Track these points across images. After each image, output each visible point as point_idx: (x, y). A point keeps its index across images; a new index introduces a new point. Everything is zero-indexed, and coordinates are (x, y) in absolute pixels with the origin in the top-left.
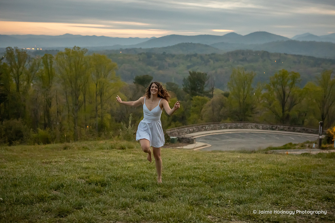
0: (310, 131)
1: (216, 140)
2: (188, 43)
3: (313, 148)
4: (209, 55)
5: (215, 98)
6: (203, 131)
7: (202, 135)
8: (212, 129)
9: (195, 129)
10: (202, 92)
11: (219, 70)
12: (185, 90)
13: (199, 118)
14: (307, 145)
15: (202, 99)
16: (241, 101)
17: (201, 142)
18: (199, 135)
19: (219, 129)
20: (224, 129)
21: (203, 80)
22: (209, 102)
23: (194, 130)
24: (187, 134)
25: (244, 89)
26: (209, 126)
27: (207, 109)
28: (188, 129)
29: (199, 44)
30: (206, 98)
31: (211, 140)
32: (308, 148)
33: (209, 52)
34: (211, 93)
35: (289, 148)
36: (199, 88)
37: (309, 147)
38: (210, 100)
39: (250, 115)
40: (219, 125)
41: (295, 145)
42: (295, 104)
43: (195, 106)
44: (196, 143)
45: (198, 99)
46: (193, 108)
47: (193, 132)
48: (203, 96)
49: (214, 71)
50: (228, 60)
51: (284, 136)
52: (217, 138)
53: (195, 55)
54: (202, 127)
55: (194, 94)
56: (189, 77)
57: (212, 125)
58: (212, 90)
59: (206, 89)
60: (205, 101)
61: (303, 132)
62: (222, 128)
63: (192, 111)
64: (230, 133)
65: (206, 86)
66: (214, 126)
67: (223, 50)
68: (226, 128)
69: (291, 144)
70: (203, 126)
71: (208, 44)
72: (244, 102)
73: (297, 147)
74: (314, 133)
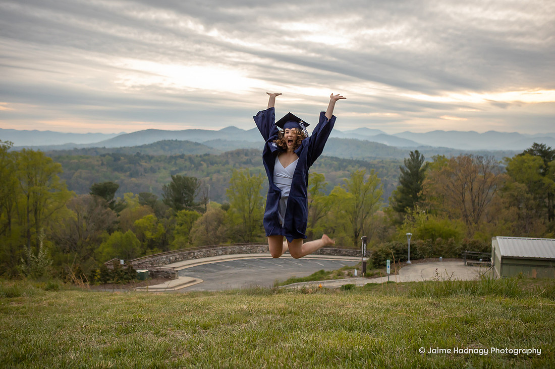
0: (344, 253)
1: (210, 272)
2: (172, 140)
3: (355, 276)
4: (201, 156)
5: (208, 212)
6: (191, 259)
7: (189, 265)
8: (204, 256)
9: (178, 257)
10: (190, 205)
11: (215, 177)
12: (166, 202)
13: (187, 242)
14: (346, 272)
15: (191, 215)
16: (246, 215)
17: (187, 276)
18: (184, 266)
19: (214, 256)
20: (222, 254)
21: (192, 188)
22: (201, 219)
23: (176, 258)
24: (166, 264)
25: (249, 199)
26: (200, 251)
27: (198, 228)
28: (167, 257)
29: (187, 142)
30: (196, 212)
31: (203, 271)
32: (348, 277)
33: (201, 152)
34: (203, 206)
35: (320, 279)
36: (186, 199)
37: (348, 275)
38: (202, 215)
39: (258, 235)
40: (215, 249)
41: (329, 273)
42: (320, 218)
43: (181, 225)
44: (180, 277)
45: (186, 215)
46: (177, 227)
47: (176, 261)
48: (192, 210)
49: (208, 178)
50: (227, 163)
51: (309, 262)
52: (212, 270)
53: (182, 157)
54: (190, 253)
55: (179, 208)
56: (172, 183)
57: (204, 250)
58: (205, 201)
59: (196, 201)
60: (195, 218)
61: (334, 255)
62: (220, 253)
63: (176, 232)
64: (232, 260)
65: (196, 196)
66: (208, 251)
67: (220, 149)
68: (226, 254)
69: (322, 272)
70: (191, 251)
71: (199, 142)
72: (250, 216)
73: (331, 276)
74: (349, 256)
